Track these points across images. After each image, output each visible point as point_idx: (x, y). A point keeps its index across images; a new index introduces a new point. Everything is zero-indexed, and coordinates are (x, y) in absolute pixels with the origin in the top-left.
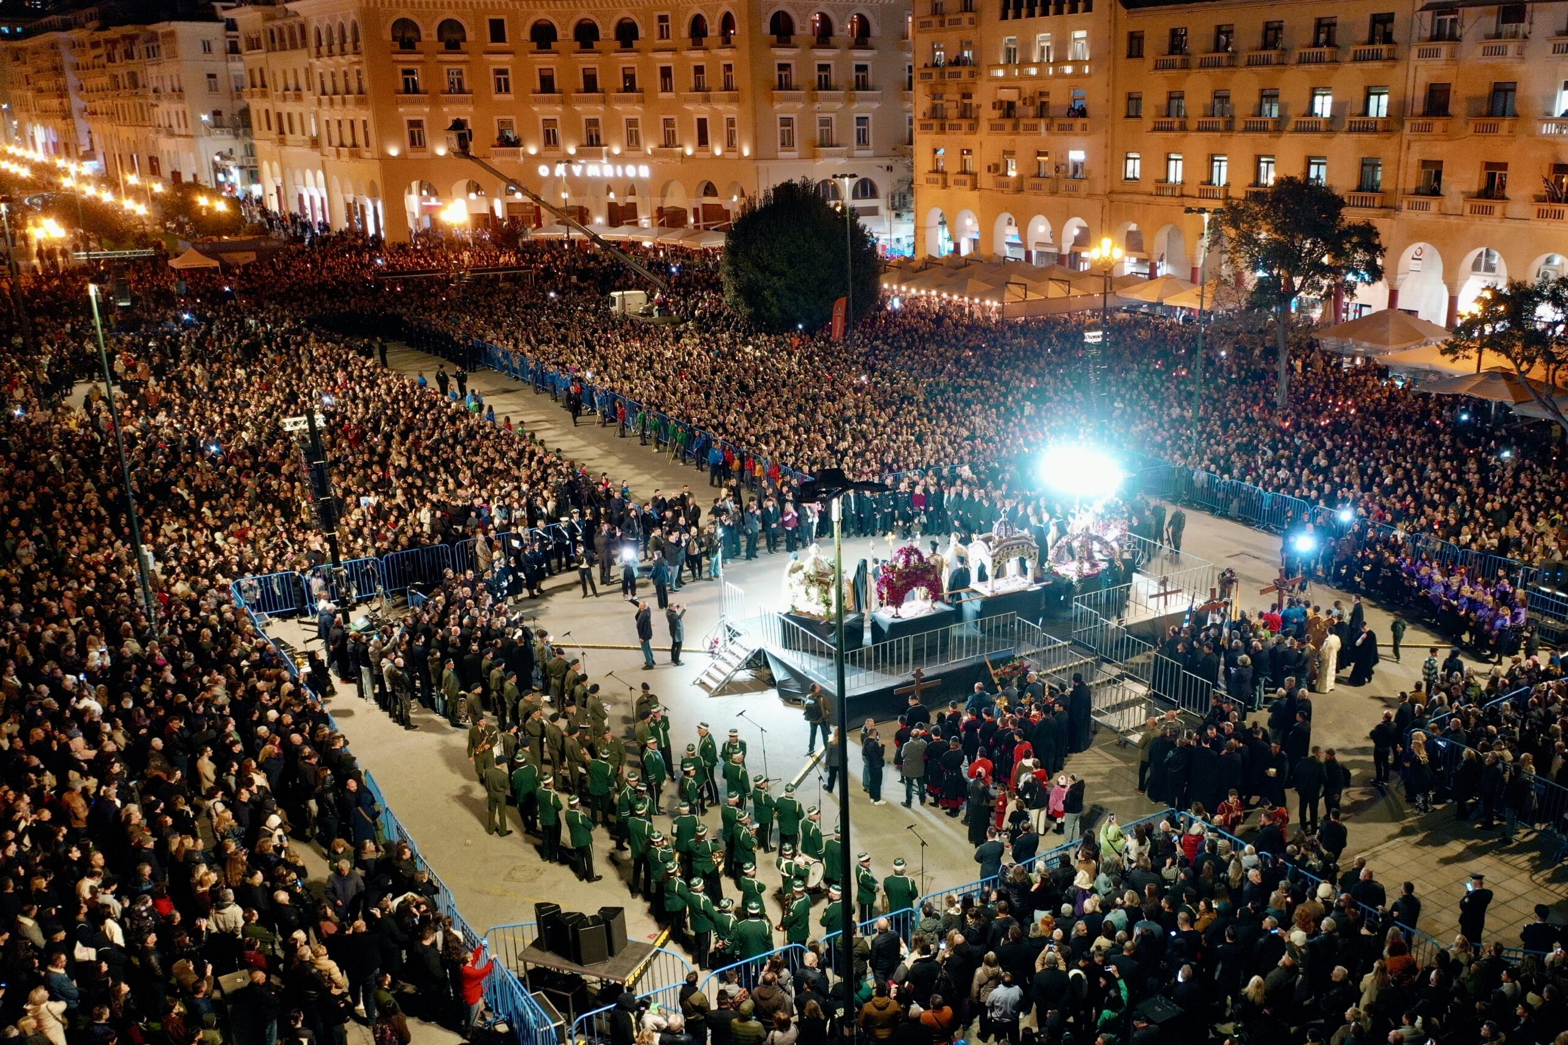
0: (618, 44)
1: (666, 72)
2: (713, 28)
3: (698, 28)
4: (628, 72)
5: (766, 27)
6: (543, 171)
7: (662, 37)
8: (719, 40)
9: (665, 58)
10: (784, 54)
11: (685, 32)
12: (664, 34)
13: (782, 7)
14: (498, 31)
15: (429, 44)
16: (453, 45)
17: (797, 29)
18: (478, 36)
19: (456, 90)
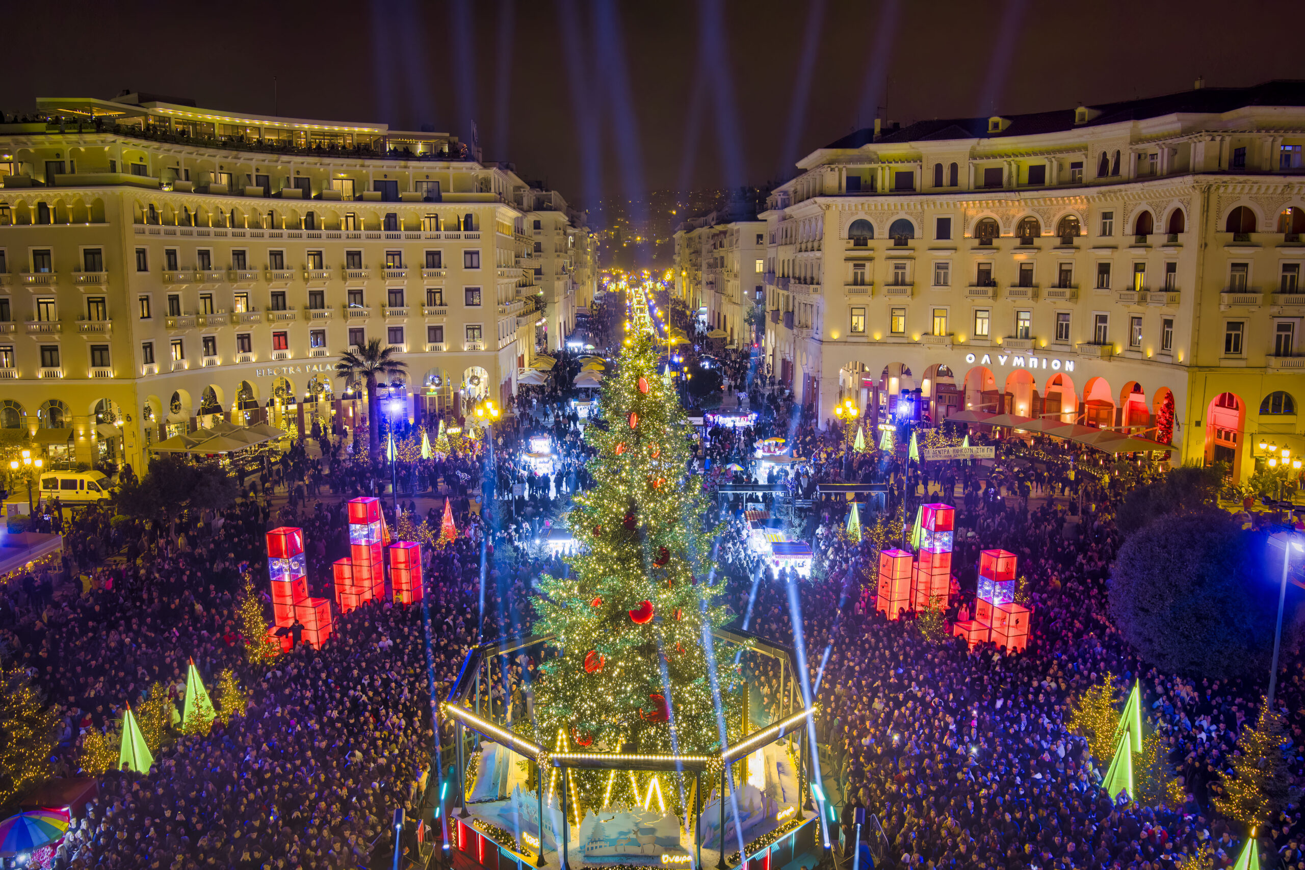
0: (1058, 242)
1: (1104, 269)
2: (1160, 225)
3: (1143, 227)
4: (1064, 267)
5: (1223, 225)
6: (970, 359)
7: (1104, 234)
8: (1164, 239)
9: (1105, 255)
10: (1241, 253)
11: (1130, 228)
12: (1106, 231)
13: (1245, 202)
14: (943, 228)
15: (881, 241)
16: (901, 243)
17: (1260, 226)
18: (925, 233)
19: (899, 282)
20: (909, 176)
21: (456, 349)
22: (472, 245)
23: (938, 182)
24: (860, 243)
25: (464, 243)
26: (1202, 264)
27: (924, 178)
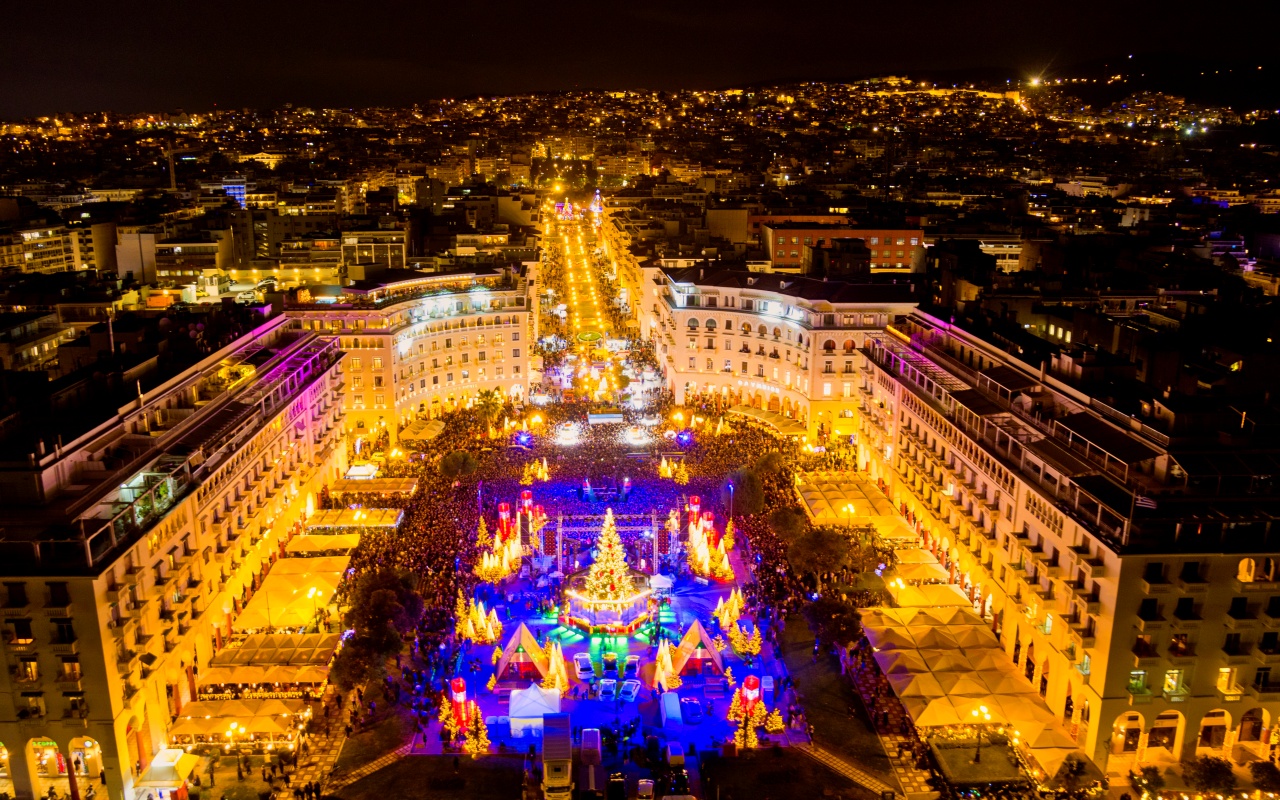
0: (773, 337)
1: (789, 353)
2: (804, 341)
3: (800, 339)
4: (775, 349)
5: (822, 347)
6: (740, 383)
7: (788, 338)
9: (788, 348)
10: (829, 358)
11: (797, 339)
13: (830, 338)
14: (729, 325)
15: (702, 328)
16: (711, 329)
17: (837, 347)
18: (721, 326)
19: (710, 347)
20: (715, 299)
21: (508, 377)
22: (516, 330)
23: (727, 305)
24: (693, 329)
25: (512, 328)
26: (814, 362)
27: (720, 302)
